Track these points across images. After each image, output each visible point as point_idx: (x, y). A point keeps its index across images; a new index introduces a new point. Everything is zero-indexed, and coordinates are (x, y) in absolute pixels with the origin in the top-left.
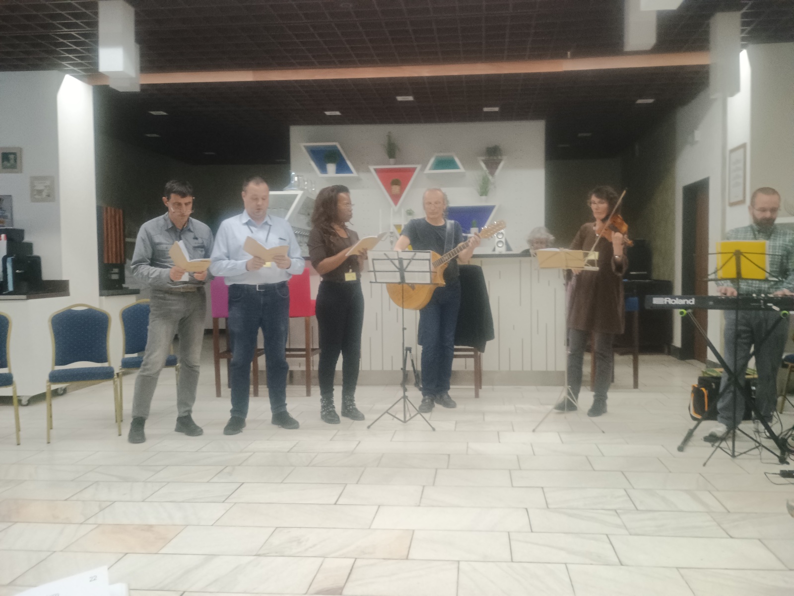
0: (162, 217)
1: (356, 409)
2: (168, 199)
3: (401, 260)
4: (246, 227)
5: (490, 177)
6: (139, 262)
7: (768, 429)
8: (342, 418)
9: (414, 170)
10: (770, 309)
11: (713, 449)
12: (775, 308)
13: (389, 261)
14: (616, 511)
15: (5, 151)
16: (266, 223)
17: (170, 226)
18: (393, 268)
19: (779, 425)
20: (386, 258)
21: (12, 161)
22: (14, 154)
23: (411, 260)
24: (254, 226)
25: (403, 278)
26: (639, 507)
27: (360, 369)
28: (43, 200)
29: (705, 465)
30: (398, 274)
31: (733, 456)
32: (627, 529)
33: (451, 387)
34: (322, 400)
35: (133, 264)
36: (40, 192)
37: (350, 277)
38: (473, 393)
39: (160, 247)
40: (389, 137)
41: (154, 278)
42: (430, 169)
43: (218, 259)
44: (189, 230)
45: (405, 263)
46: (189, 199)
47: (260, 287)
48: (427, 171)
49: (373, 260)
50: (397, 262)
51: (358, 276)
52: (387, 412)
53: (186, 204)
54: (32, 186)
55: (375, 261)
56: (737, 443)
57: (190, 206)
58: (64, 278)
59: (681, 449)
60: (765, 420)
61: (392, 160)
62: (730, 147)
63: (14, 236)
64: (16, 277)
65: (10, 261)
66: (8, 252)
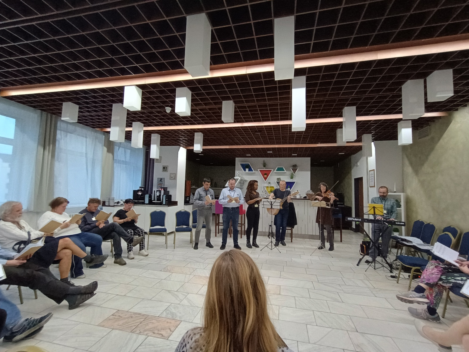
1: (257, 244)
2: (205, 183)
3: (271, 202)
4: (229, 191)
5: (294, 174)
7: (386, 261)
8: (252, 246)
9: (271, 171)
10: (385, 224)
11: (369, 266)
12: (386, 224)
13: (268, 202)
14: (339, 285)
17: (204, 190)
18: (269, 204)
19: (389, 260)
21: (166, 169)
22: (166, 167)
23: (274, 202)
24: (231, 191)
25: (272, 207)
26: (346, 284)
28: (173, 179)
29: (366, 271)
30: (270, 206)
31: (375, 269)
32: (343, 291)
34: (247, 241)
35: (194, 200)
36: (172, 177)
37: (256, 206)
38: (290, 241)
39: (202, 195)
40: (264, 161)
41: (200, 204)
42: (276, 171)
43: (221, 199)
44: (209, 191)
46: (210, 183)
47: (231, 208)
51: (259, 206)
52: (266, 246)
53: (209, 185)
54: (170, 176)
56: (376, 264)
58: (176, 201)
59: (358, 265)
60: (385, 257)
61: (265, 168)
62: (369, 169)
63: (165, 189)
64: (166, 200)
65: (165, 196)
66: (164, 194)
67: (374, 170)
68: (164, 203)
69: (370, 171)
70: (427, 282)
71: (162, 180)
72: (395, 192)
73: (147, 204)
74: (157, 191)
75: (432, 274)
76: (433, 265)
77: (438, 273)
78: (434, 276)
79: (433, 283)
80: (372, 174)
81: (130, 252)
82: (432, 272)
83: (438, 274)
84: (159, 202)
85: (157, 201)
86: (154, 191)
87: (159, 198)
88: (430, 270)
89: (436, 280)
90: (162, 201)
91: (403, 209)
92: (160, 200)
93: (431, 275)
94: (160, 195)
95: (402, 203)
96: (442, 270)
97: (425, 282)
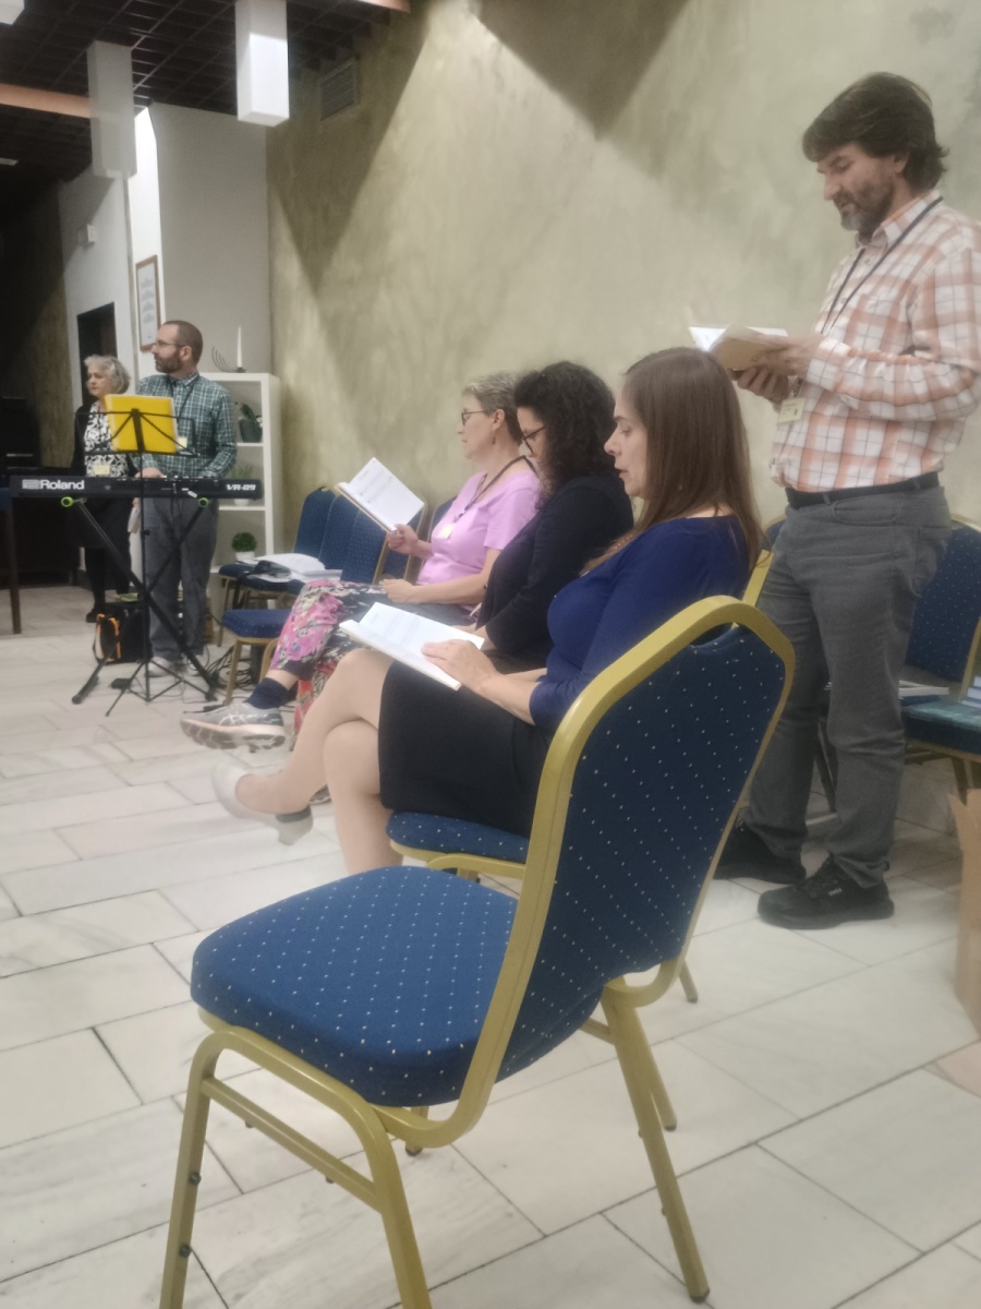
7: (196, 664)
10: (185, 495)
12: (191, 493)
29: (108, 714)
31: (148, 699)
59: (77, 700)
60: (193, 652)
62: (137, 259)
67: (153, 260)
69: (140, 265)
70: (289, 658)
72: (240, 370)
75: (309, 626)
76: (313, 594)
77: (326, 618)
78: (311, 631)
79: (309, 658)
80: (147, 283)
82: (309, 620)
83: (326, 622)
88: (303, 614)
89: (319, 647)
91: (267, 444)
93: (304, 630)
95: (267, 422)
96: (340, 606)
97: (286, 662)
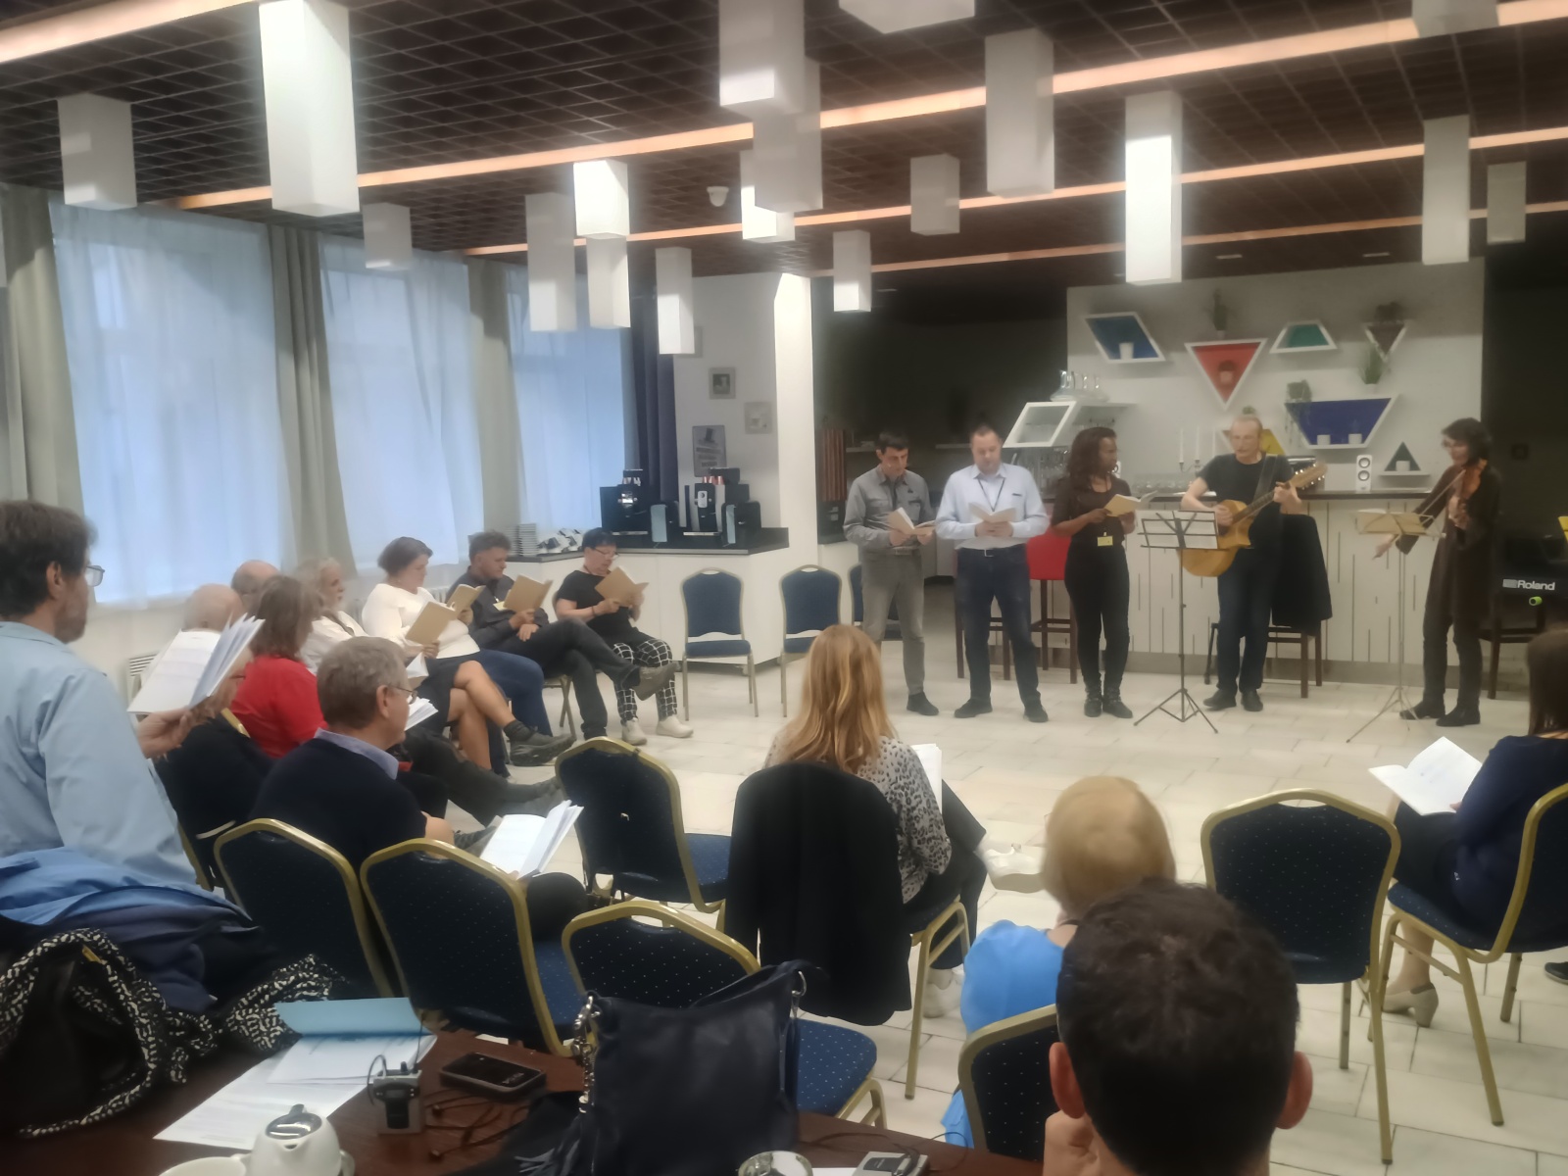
0: (874, 471)
1: (1121, 704)
2: (883, 452)
3: (1178, 522)
4: (977, 481)
5: (1382, 355)
6: (853, 522)
9: (1256, 346)
13: (1162, 523)
15: (717, 373)
16: (999, 477)
17: (884, 480)
18: (1169, 531)
20: (1158, 518)
21: (724, 384)
22: (727, 376)
23: (1190, 521)
24: (986, 480)
25: (1182, 542)
27: (1130, 649)
28: (759, 432)
30: (1175, 538)
33: (1265, 680)
35: (847, 524)
36: (755, 421)
37: (1106, 541)
38: (1299, 691)
39: (875, 504)
40: (1217, 297)
41: (871, 541)
42: (1281, 345)
43: (945, 519)
44: (904, 483)
45: (1184, 525)
46: (905, 452)
47: (988, 552)
48: (1275, 349)
49: (1143, 520)
50: (1173, 524)
51: (1119, 540)
52: (1160, 707)
53: (902, 457)
54: (747, 415)
55: (1145, 522)
57: (906, 459)
58: (783, 526)
61: (1221, 333)
63: (731, 477)
64: (738, 528)
65: (730, 509)
66: (729, 500)
68: (732, 540)
71: (716, 437)
73: (662, 545)
74: (699, 487)
81: (629, 722)
84: (711, 534)
85: (702, 529)
86: (687, 488)
87: (707, 518)
90: (720, 530)
92: (714, 528)
94: (711, 506)
